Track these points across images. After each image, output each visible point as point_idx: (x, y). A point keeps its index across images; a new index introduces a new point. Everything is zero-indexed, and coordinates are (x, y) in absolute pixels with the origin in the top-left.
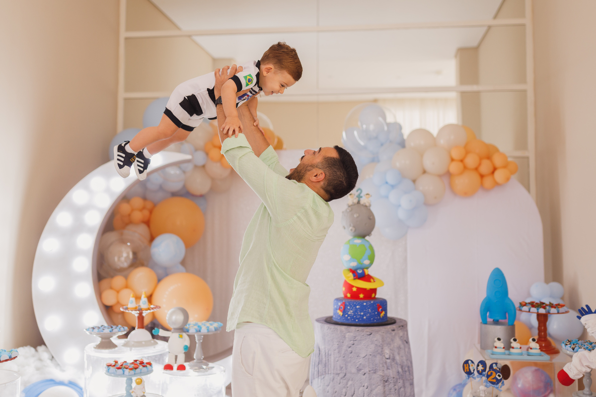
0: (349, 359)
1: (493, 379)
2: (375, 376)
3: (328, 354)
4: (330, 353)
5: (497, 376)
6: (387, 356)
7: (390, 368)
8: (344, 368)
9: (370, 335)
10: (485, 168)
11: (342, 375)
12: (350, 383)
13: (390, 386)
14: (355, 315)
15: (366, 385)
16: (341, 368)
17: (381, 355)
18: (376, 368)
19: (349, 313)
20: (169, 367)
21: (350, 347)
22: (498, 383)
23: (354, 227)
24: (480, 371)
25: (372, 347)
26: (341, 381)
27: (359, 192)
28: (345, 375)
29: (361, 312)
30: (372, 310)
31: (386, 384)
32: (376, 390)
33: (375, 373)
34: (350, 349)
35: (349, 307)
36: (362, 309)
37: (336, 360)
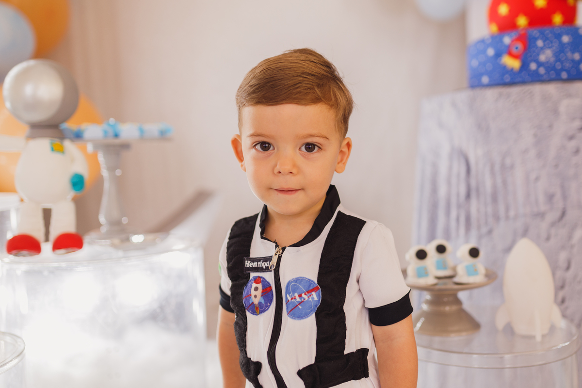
3: (503, 166)
4: (508, 161)
8: (559, 195)
11: (552, 216)
14: (558, 60)
16: (550, 198)
19: (542, 58)
20: (25, 244)
21: (571, 138)
28: (564, 214)
29: (573, 52)
35: (540, 43)
37: (533, 176)
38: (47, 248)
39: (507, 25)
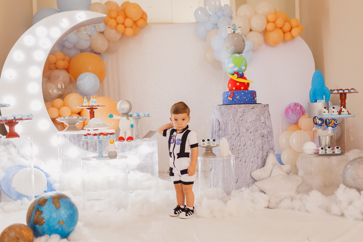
0: (241, 124)
1: (333, 124)
2: (257, 133)
4: (227, 122)
5: (335, 123)
6: (263, 122)
7: (265, 128)
8: (238, 130)
9: (253, 108)
10: (287, 27)
11: (236, 134)
12: (242, 138)
13: (265, 139)
14: (240, 98)
15: (252, 139)
16: (236, 130)
17: (259, 121)
18: (257, 128)
19: (237, 98)
20: (121, 139)
22: (335, 127)
23: (234, 46)
24: (320, 124)
25: (255, 116)
26: (236, 138)
27: (234, 26)
28: (239, 134)
30: (250, 95)
31: (263, 138)
32: (258, 142)
33: (257, 131)
34: (241, 118)
35: (236, 95)
36: (244, 95)
37: (232, 126)
38: (126, 141)
39: (231, 89)
